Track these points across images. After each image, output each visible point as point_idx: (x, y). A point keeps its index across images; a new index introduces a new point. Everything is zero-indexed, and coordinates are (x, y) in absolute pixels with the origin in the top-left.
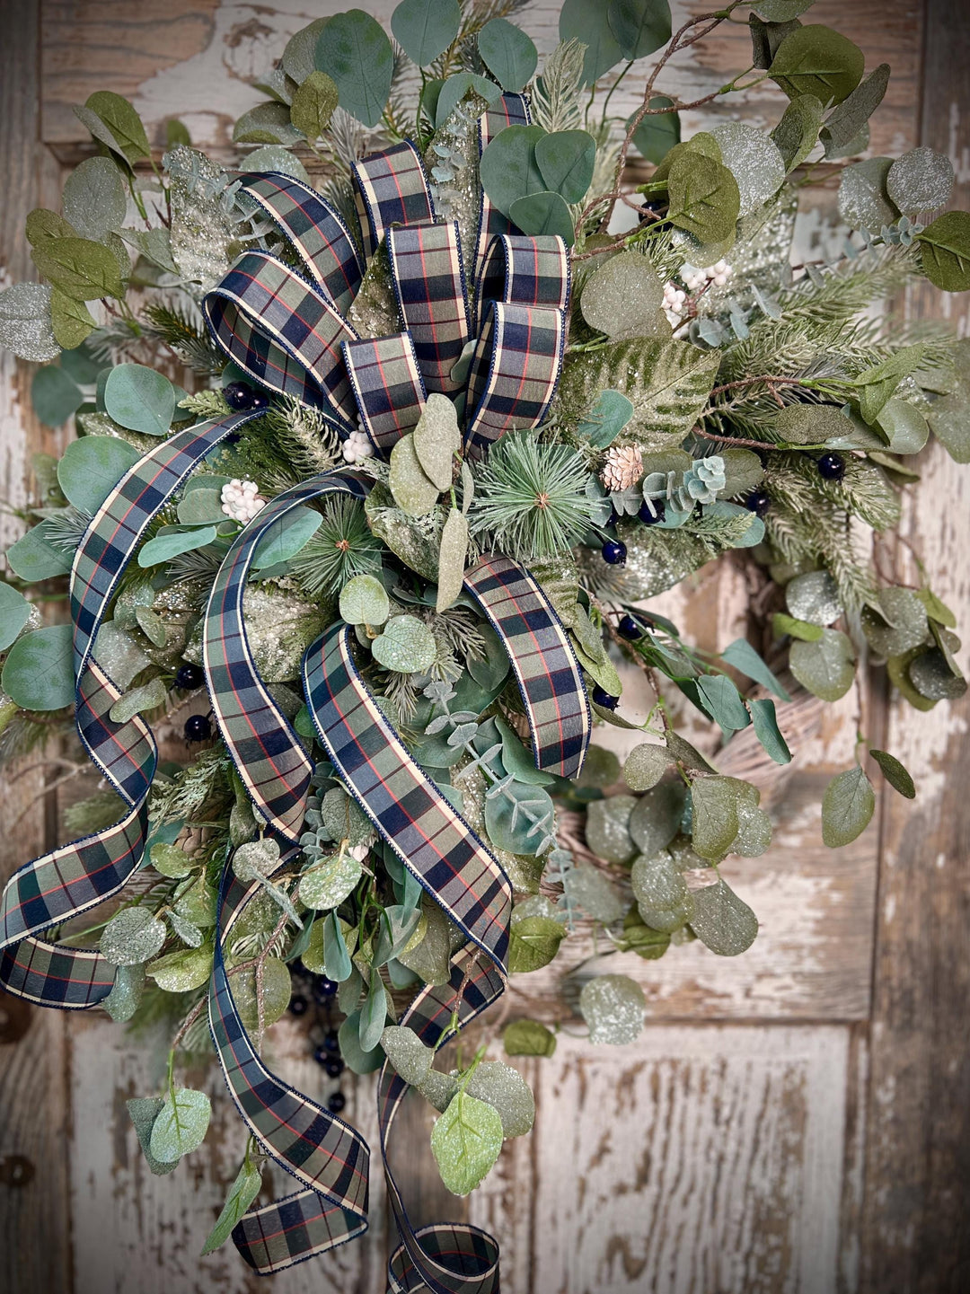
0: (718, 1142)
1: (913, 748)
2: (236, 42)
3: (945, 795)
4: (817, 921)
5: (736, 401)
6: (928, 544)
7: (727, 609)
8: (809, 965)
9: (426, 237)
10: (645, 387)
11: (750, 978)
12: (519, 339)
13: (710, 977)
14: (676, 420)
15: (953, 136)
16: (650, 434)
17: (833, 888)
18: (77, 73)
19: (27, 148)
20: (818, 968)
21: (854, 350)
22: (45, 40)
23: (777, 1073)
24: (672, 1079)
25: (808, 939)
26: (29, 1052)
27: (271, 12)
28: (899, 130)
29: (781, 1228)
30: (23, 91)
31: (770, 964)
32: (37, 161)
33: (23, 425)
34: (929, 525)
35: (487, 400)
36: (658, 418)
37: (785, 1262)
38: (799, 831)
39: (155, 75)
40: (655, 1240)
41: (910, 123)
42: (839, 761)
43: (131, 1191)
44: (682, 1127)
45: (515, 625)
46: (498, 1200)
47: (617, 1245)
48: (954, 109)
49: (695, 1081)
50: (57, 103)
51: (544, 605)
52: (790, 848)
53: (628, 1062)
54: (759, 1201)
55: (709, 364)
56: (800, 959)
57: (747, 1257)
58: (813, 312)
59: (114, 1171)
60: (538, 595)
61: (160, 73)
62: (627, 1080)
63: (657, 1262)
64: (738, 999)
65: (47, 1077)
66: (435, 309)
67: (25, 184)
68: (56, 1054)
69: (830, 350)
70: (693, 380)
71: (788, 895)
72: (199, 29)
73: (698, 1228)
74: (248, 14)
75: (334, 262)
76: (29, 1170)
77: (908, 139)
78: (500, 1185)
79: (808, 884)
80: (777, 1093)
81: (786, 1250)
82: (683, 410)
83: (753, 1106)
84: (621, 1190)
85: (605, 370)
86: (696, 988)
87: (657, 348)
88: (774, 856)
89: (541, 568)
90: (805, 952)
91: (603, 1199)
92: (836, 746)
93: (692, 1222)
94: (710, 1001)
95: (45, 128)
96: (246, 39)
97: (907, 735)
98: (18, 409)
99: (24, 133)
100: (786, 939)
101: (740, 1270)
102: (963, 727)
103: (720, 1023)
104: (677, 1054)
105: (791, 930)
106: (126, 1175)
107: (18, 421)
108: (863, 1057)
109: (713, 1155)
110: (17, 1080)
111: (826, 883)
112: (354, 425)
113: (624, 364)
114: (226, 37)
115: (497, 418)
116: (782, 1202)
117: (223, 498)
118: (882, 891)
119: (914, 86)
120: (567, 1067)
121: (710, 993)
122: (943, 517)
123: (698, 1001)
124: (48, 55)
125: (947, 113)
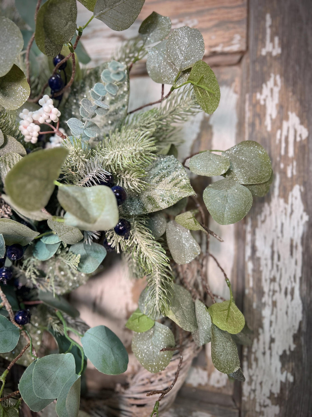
1: (258, 387)
6: (263, 262)
15: (268, 31)
28: (237, 33)
34: (264, 251)
41: (243, 29)
48: (268, 17)
77: (242, 37)
97: (254, 378)
119: (244, 9)
122: (272, 246)
125: (264, 19)
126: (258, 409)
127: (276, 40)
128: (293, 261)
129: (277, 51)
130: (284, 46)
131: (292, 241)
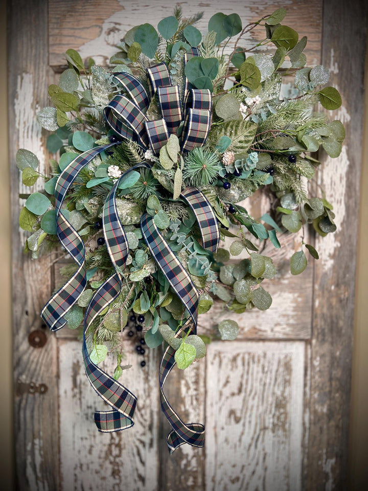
0: (264, 379)
1: (323, 252)
2: (109, 34)
3: (334, 267)
4: (294, 307)
5: (263, 139)
6: (327, 187)
7: (264, 209)
8: (292, 321)
9: (169, 90)
10: (235, 135)
11: (273, 326)
12: (197, 119)
13: (260, 325)
14: (245, 145)
15: (332, 59)
16: (237, 150)
17: (299, 296)
18: (60, 44)
19: (45, 67)
20: (295, 322)
21: (298, 123)
22: (50, 34)
23: (282, 357)
24: (249, 359)
25: (291, 313)
26: (46, 350)
27: (119, 24)
28: (315, 57)
29: (284, 407)
30: (43, 49)
31: (279, 321)
32: (47, 72)
33: (44, 153)
34: (327, 181)
35: (188, 138)
36: (239, 145)
37: (286, 418)
38: (287, 279)
39: (84, 44)
40: (244, 411)
41: (318, 55)
43: (78, 396)
44: (252, 374)
45: (197, 206)
46: (194, 398)
47: (232, 412)
48: (332, 51)
49: (256, 359)
50: (53, 54)
51: (206, 200)
52: (284, 284)
53: (235, 353)
54: (277, 398)
55: (254, 128)
56: (288, 320)
57: (274, 416)
58: (287, 113)
59: (73, 389)
60: (204, 197)
61: (86, 44)
62: (234, 359)
63: (245, 418)
64: (269, 332)
65: (52, 359)
66: (172, 111)
67: (44, 79)
68: (54, 352)
69: (291, 123)
70: (249, 132)
71: (284, 299)
72: (98, 30)
73: (258, 406)
74: (112, 25)
75: (141, 99)
76: (46, 388)
77: (318, 60)
78: (195, 393)
79: (291, 296)
80: (282, 363)
81: (286, 414)
82: (247, 142)
83: (275, 367)
84: (233, 394)
85: (223, 130)
86: (255, 329)
87: (238, 123)
88: (280, 286)
89: (205, 190)
90: (290, 317)
91: (227, 398)
93: (256, 404)
94: (260, 333)
95: (50, 61)
96: (112, 33)
97: (321, 248)
98: (42, 149)
99: (44, 63)
100: (284, 313)
101: (271, 420)
102: (339, 245)
103: (264, 340)
104: (250, 351)
105: (285, 310)
106: (76, 390)
107: (42, 152)
108: (309, 351)
109: (263, 383)
110: (42, 360)
111: (296, 295)
112: (147, 148)
113: (229, 128)
114: (106, 32)
115: (191, 143)
116: (285, 398)
117: (109, 171)
118: (315, 297)
119: (319, 44)
120: (215, 355)
121: (260, 330)
122: (331, 178)
123: (256, 333)
124: (51, 39)
125: (330, 52)
126: (323, 263)
127: (336, 65)
128: (341, 186)
129: (336, 71)
130: (340, 68)
131: (341, 175)
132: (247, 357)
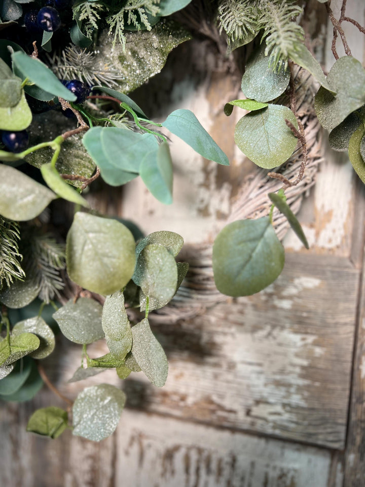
4: (303, 368)
8: (296, 399)
11: (251, 402)
13: (222, 397)
17: (316, 344)
20: (303, 404)
23: (274, 474)
24: (198, 461)
25: (295, 380)
31: (265, 395)
38: (290, 298)
42: (328, 246)
49: (214, 466)
52: (282, 309)
53: (170, 443)
56: (289, 394)
62: (169, 455)
64: (241, 416)
71: (280, 344)
79: (296, 338)
86: (211, 402)
88: (270, 314)
90: (293, 390)
92: (325, 234)
94: (221, 413)
100: (278, 377)
103: (231, 429)
104: (202, 445)
105: (282, 372)
108: (339, 477)
111: (311, 339)
118: (358, 352)
120: (132, 439)
121: (221, 408)
123: (213, 412)
132: (194, 456)
